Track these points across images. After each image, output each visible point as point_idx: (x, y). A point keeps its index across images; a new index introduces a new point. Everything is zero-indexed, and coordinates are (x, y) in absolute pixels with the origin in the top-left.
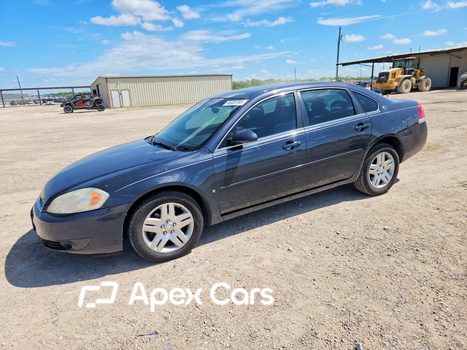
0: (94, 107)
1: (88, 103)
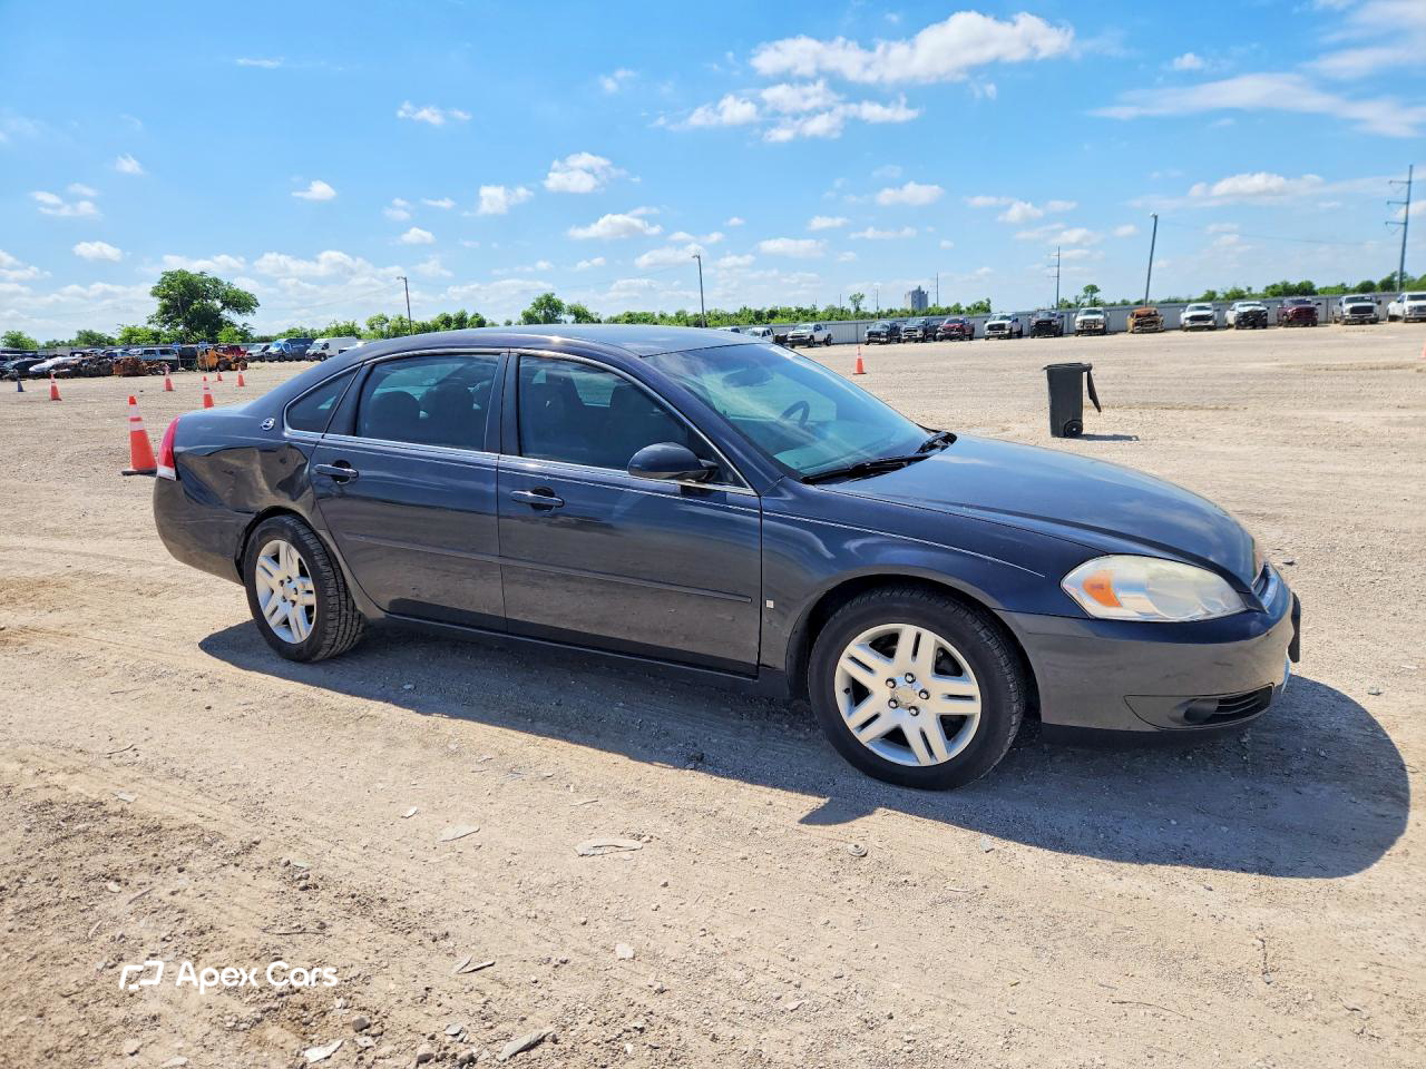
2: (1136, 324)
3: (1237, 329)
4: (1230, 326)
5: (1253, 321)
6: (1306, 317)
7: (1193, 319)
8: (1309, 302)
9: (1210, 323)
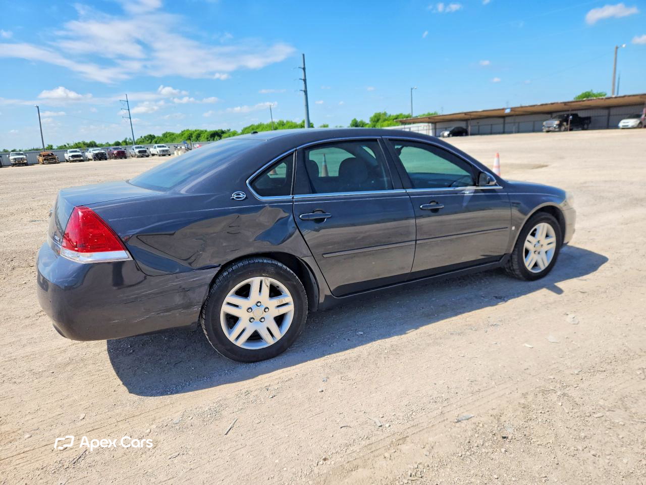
2: (45, 160)
3: (95, 160)
4: (89, 160)
5: (100, 157)
6: (122, 155)
7: (73, 156)
8: (121, 149)
9: (82, 158)
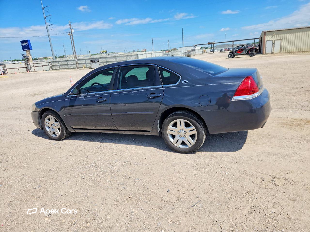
0: (248, 54)
1: (244, 51)
